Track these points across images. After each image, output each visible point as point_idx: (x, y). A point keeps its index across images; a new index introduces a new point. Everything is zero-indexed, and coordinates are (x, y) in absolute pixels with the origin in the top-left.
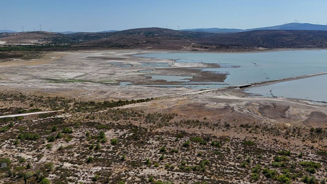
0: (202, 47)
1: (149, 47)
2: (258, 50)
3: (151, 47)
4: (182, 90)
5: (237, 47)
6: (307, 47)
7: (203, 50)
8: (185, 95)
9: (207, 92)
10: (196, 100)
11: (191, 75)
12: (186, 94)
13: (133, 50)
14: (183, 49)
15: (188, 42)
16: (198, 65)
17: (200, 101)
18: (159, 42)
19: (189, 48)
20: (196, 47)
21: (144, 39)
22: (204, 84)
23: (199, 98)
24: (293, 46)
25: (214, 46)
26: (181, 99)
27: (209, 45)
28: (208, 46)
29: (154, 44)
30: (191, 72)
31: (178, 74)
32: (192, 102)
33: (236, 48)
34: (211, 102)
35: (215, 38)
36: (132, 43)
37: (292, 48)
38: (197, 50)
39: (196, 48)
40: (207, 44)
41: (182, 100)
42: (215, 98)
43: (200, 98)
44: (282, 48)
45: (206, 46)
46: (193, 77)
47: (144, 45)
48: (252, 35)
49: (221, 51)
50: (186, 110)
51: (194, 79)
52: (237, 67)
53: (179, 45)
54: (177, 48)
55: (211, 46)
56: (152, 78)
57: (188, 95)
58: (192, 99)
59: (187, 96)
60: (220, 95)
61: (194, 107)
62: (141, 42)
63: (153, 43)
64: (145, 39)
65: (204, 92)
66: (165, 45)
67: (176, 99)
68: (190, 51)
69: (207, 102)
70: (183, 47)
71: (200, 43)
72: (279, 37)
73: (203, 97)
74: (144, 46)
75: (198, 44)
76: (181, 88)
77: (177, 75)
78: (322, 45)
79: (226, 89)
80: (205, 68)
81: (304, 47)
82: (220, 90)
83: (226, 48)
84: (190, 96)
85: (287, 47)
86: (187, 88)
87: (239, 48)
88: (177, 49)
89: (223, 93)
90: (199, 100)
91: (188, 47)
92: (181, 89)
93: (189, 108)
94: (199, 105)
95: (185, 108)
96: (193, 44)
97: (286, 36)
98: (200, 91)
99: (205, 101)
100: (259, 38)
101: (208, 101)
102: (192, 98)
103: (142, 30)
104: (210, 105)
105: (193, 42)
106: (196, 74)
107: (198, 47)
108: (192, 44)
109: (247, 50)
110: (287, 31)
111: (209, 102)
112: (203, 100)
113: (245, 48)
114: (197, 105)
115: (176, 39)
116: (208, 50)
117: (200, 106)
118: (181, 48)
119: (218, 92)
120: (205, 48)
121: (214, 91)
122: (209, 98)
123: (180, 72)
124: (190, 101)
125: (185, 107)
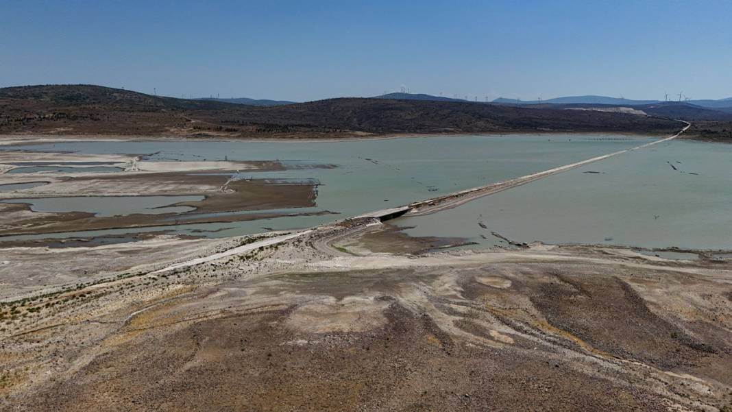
0: (220, 129)
1: (62, 129)
2: (356, 136)
3: (71, 129)
4: (159, 249)
5: (307, 129)
6: (446, 131)
7: (223, 134)
8: (175, 272)
9: (276, 247)
10: (231, 295)
11: (195, 192)
12: (179, 266)
13: (6, 136)
14: (168, 133)
15: (181, 119)
16: (216, 166)
17: (253, 299)
18: (95, 116)
19: (186, 132)
20: (204, 129)
21: (50, 109)
22: (253, 218)
23: (246, 278)
24: (420, 128)
25: (251, 128)
26: (154, 294)
27: (240, 125)
28: (236, 127)
29: (79, 122)
30: (194, 183)
31: (146, 190)
32: (215, 307)
33: (305, 132)
34: (307, 297)
35: (251, 111)
36: (9, 117)
37: (417, 133)
38: (208, 136)
39: (203, 132)
40: (233, 122)
41: (156, 305)
42: (316, 270)
43: (253, 281)
44: (400, 133)
45: (230, 127)
46: (206, 197)
47: (45, 122)
48: (332, 108)
49: (270, 137)
50: (184, 387)
51: (208, 202)
52: (330, 168)
53: (156, 125)
54: (150, 130)
55: (244, 128)
56: (30, 209)
57: (188, 269)
58: (212, 292)
59: (184, 276)
60: (330, 257)
61: (229, 345)
62: (37, 117)
63: (75, 118)
64: (53, 108)
65: (261, 249)
66: (114, 124)
67: (119, 304)
68: (187, 137)
69: (286, 298)
70: (167, 128)
71: (215, 119)
72: (388, 111)
73: (264, 272)
74: (46, 127)
75: (208, 122)
76: (154, 241)
77: (146, 193)
78: (471, 128)
79: (338, 228)
80: (241, 171)
81: (440, 132)
82: (319, 236)
83: (283, 132)
84: (202, 274)
85: (410, 132)
86: (183, 237)
87: (312, 131)
88: (149, 134)
89: (338, 245)
90: (250, 291)
91: (183, 130)
92: (154, 243)
93: (197, 362)
94: (255, 321)
95: (171, 360)
96: (195, 123)
97: (401, 109)
98: (243, 244)
99: (276, 292)
100: (349, 113)
101: (293, 289)
102: (212, 285)
103: (48, 90)
104: (311, 313)
105: (194, 119)
106: (214, 187)
107: (209, 129)
108: (193, 121)
109: (332, 135)
110: (400, 100)
111: (298, 297)
112: (267, 291)
113: (327, 132)
114: (244, 325)
115: (146, 111)
116: (237, 134)
117: (264, 329)
118: (162, 131)
119: (316, 244)
120: (228, 130)
121: (299, 241)
122: (292, 276)
123: (154, 185)
124: (202, 302)
125: (171, 351)
